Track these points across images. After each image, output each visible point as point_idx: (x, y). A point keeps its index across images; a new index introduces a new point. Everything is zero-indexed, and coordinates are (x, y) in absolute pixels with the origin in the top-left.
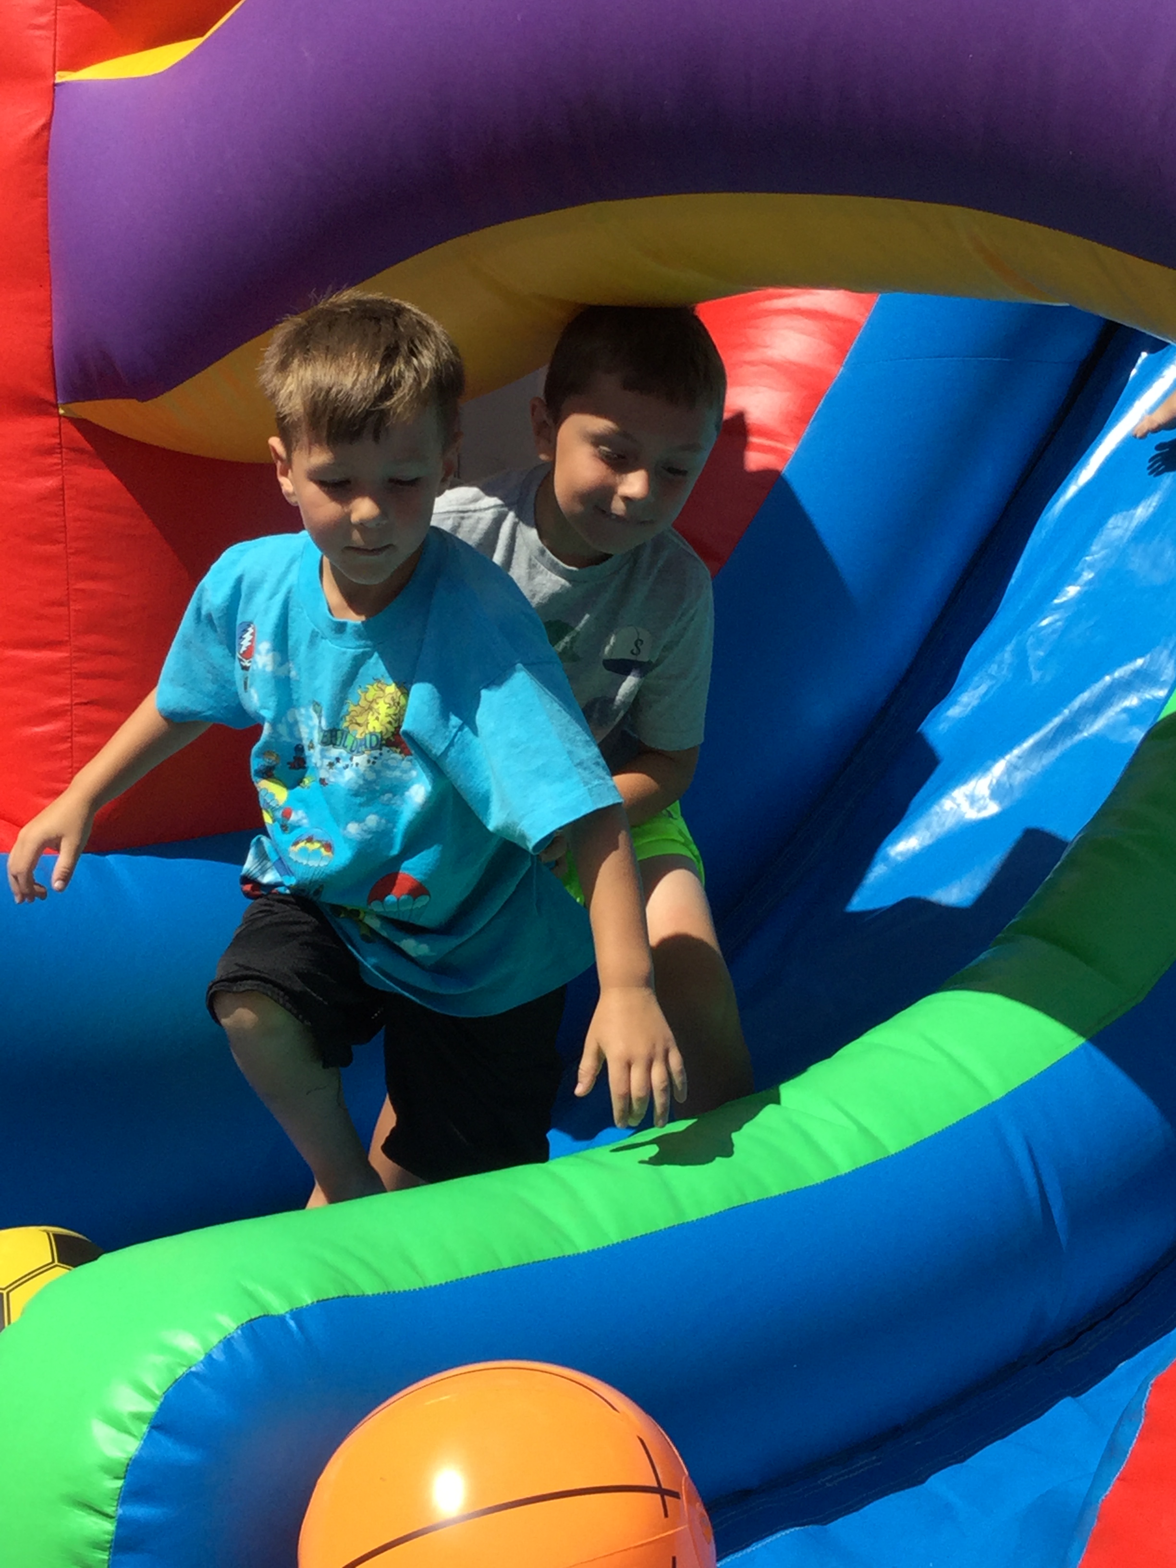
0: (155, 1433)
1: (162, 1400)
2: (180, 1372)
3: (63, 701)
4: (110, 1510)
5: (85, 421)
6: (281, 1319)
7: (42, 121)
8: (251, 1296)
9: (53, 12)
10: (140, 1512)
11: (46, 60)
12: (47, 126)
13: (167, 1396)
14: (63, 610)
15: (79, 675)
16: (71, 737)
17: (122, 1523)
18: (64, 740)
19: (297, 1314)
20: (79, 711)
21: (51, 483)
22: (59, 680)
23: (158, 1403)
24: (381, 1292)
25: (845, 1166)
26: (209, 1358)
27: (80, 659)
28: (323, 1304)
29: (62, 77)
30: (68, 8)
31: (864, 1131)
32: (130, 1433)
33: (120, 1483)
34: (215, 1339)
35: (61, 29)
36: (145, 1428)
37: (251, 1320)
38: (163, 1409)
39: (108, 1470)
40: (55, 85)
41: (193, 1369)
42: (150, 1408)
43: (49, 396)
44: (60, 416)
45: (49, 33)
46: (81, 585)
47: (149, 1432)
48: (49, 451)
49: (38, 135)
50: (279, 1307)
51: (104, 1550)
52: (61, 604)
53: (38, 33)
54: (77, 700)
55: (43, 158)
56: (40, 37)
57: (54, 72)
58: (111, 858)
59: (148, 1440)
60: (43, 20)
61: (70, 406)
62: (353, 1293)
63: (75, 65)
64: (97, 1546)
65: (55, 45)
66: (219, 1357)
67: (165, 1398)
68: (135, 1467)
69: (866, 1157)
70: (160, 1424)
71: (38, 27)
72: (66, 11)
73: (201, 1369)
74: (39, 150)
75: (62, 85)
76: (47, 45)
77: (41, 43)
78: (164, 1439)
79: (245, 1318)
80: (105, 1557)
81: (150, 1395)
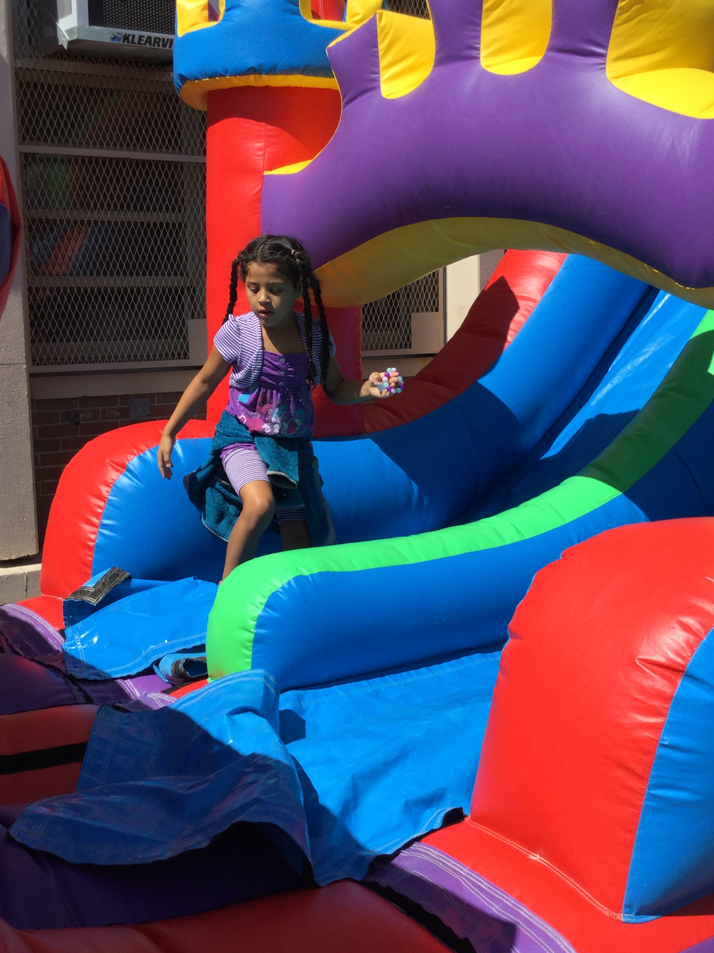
0: (266, 608)
2: (274, 590)
4: (252, 630)
6: (306, 577)
7: (258, 189)
8: (297, 569)
9: (264, 150)
10: (262, 631)
12: (260, 190)
13: (269, 598)
17: (256, 634)
19: (312, 576)
26: (283, 587)
28: (320, 574)
29: (266, 173)
30: (269, 149)
32: (259, 608)
33: (255, 622)
34: (285, 581)
35: (266, 156)
36: (263, 607)
37: (297, 576)
38: (268, 601)
39: (252, 619)
41: (278, 590)
42: (265, 601)
45: (263, 158)
47: (264, 608)
49: (258, 193)
50: (306, 573)
51: (251, 642)
53: (258, 158)
55: (259, 201)
56: (259, 159)
57: (263, 171)
59: (264, 610)
60: (260, 153)
63: (271, 169)
64: (249, 641)
65: (264, 162)
66: (286, 586)
68: (260, 617)
70: (268, 606)
71: (258, 156)
72: (268, 150)
73: (281, 590)
74: (258, 198)
75: (265, 176)
76: (261, 162)
77: (260, 161)
78: (269, 610)
79: (295, 576)
80: (251, 644)
81: (265, 597)
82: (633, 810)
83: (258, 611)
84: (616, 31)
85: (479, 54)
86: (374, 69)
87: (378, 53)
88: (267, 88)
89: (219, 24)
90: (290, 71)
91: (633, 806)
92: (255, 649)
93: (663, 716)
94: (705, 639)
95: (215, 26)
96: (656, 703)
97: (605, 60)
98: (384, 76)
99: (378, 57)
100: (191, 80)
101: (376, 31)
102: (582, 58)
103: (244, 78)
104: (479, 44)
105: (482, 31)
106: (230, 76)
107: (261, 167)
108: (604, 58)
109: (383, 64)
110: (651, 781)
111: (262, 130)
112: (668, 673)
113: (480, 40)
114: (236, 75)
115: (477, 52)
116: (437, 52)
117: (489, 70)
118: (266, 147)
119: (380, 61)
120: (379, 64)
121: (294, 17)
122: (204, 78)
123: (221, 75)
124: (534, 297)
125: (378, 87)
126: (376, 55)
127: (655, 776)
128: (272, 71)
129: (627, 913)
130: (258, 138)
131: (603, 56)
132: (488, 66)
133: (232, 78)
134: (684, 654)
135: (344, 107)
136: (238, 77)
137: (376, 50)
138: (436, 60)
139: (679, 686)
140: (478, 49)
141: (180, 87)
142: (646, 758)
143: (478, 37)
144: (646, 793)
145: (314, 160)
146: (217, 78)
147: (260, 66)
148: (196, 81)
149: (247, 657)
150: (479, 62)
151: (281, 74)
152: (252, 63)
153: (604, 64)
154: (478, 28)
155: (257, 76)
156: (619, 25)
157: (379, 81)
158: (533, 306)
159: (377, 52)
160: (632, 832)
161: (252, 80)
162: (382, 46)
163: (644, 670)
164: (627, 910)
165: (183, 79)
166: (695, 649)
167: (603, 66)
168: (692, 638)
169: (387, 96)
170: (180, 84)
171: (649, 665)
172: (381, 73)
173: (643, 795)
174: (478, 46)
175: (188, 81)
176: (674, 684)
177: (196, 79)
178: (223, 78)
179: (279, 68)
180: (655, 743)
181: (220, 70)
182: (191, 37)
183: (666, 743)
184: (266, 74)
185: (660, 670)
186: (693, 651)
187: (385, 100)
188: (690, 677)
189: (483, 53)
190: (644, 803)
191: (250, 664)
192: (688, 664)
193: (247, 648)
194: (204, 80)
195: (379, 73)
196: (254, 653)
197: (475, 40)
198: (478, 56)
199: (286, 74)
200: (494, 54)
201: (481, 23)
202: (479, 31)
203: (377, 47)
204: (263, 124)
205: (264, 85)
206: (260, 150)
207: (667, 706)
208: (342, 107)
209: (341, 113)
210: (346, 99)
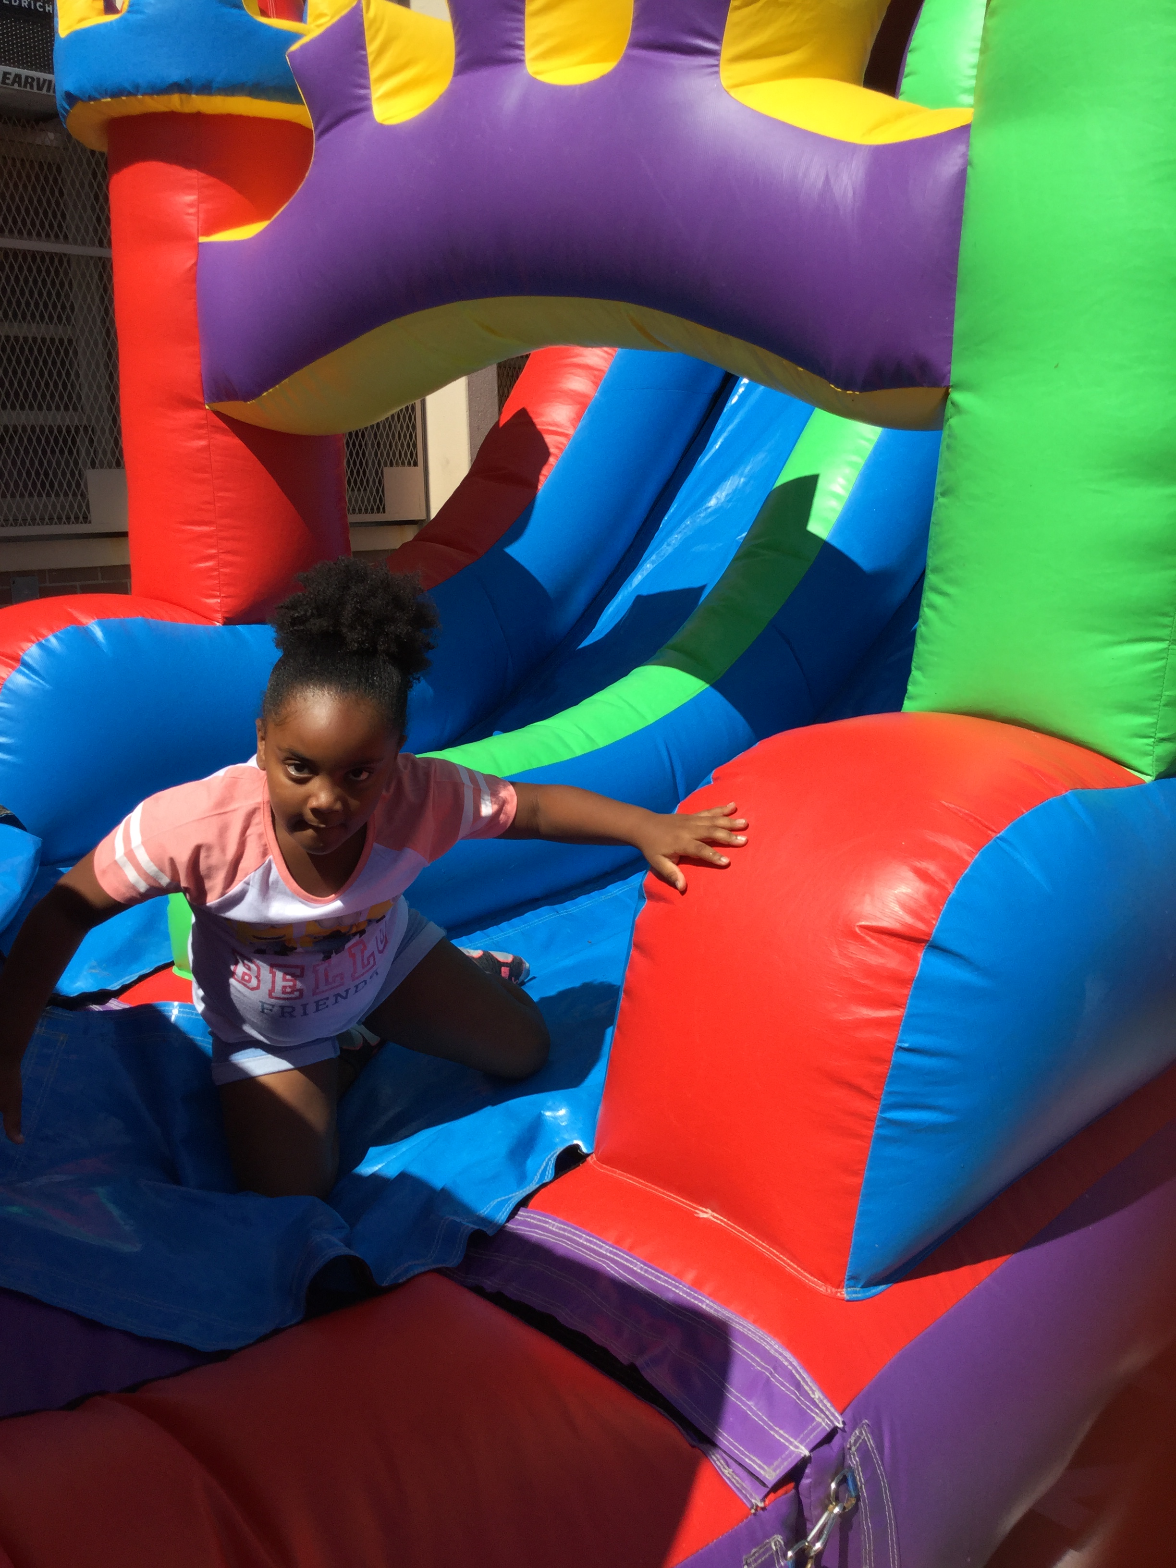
3: (214, 551)
5: (218, 412)
7: (192, 262)
9: (197, 207)
11: (195, 231)
12: (196, 264)
14: (211, 507)
15: (222, 539)
16: (218, 569)
18: (215, 570)
20: (222, 556)
21: (203, 443)
22: (212, 541)
25: (579, 752)
27: (221, 531)
29: (202, 239)
31: (588, 736)
35: (201, 216)
40: (199, 244)
43: (201, 400)
44: (206, 410)
45: (196, 218)
46: (220, 494)
48: (201, 427)
49: (191, 269)
52: (209, 503)
53: (189, 217)
54: (221, 551)
55: (194, 280)
56: (192, 219)
57: (198, 237)
58: (239, 627)
60: (192, 210)
61: (210, 405)
63: (208, 233)
65: (198, 224)
69: (588, 748)
71: (190, 214)
72: (204, 206)
74: (193, 275)
75: (202, 244)
76: (194, 223)
77: (192, 222)
82: (858, 1142)
84: (733, 17)
85: (523, 55)
86: (362, 81)
87: (367, 58)
88: (198, 118)
89: (121, 18)
90: (232, 89)
91: (860, 1137)
93: (902, 1008)
94: (953, 892)
95: (116, 20)
96: (888, 989)
97: (719, 60)
98: (377, 92)
99: (365, 64)
100: (82, 101)
101: (362, 24)
102: (683, 57)
103: (164, 98)
104: (523, 40)
105: (526, 21)
106: (144, 94)
108: (716, 58)
109: (374, 73)
110: (884, 1099)
111: (192, 179)
112: (905, 945)
113: (524, 35)
114: (151, 94)
115: (518, 52)
116: (459, 54)
117: (540, 78)
118: (200, 201)
119: (370, 69)
120: (369, 74)
121: (234, 11)
122: (103, 98)
123: (129, 94)
124: (566, 430)
125: (368, 109)
126: (363, 61)
127: (890, 1093)
128: (206, 89)
129: (850, 1287)
130: (188, 188)
131: (715, 54)
132: (537, 73)
133: (147, 98)
134: (927, 916)
135: (318, 138)
136: (155, 96)
137: (363, 53)
138: (456, 65)
139: (921, 962)
140: (521, 48)
141: (67, 111)
142: (878, 1069)
143: (521, 30)
144: (878, 1118)
145: (272, 222)
146: (124, 98)
147: (187, 81)
148: (92, 103)
150: (525, 67)
151: (219, 94)
152: (176, 75)
153: (717, 66)
154: (521, 17)
155: (184, 96)
156: (738, 8)
157: (370, 99)
158: (567, 442)
159: (365, 56)
160: (858, 1173)
161: (175, 102)
162: (371, 48)
163: (868, 942)
164: (852, 1282)
165: (71, 98)
166: (941, 908)
167: (715, 69)
168: (936, 891)
169: (384, 120)
170: (67, 107)
171: (877, 935)
172: (373, 87)
173: (873, 1121)
174: (521, 43)
175: (80, 103)
176: (914, 960)
177: (91, 98)
178: (132, 98)
179: (214, 85)
180: (892, 1046)
181: (128, 86)
182: (79, 37)
183: (906, 1045)
184: (197, 94)
185: (892, 940)
186: (938, 911)
187: (381, 126)
188: (935, 947)
189: (529, 54)
190: (875, 1132)
192: (934, 931)
194: (103, 100)
195: (369, 88)
197: (517, 35)
198: (522, 58)
199: (226, 94)
200: (544, 56)
201: (524, 9)
202: (522, 21)
203: (363, 48)
204: (195, 171)
205: (194, 110)
206: (191, 205)
207: (905, 992)
208: (314, 141)
209: (314, 146)
210: (321, 126)
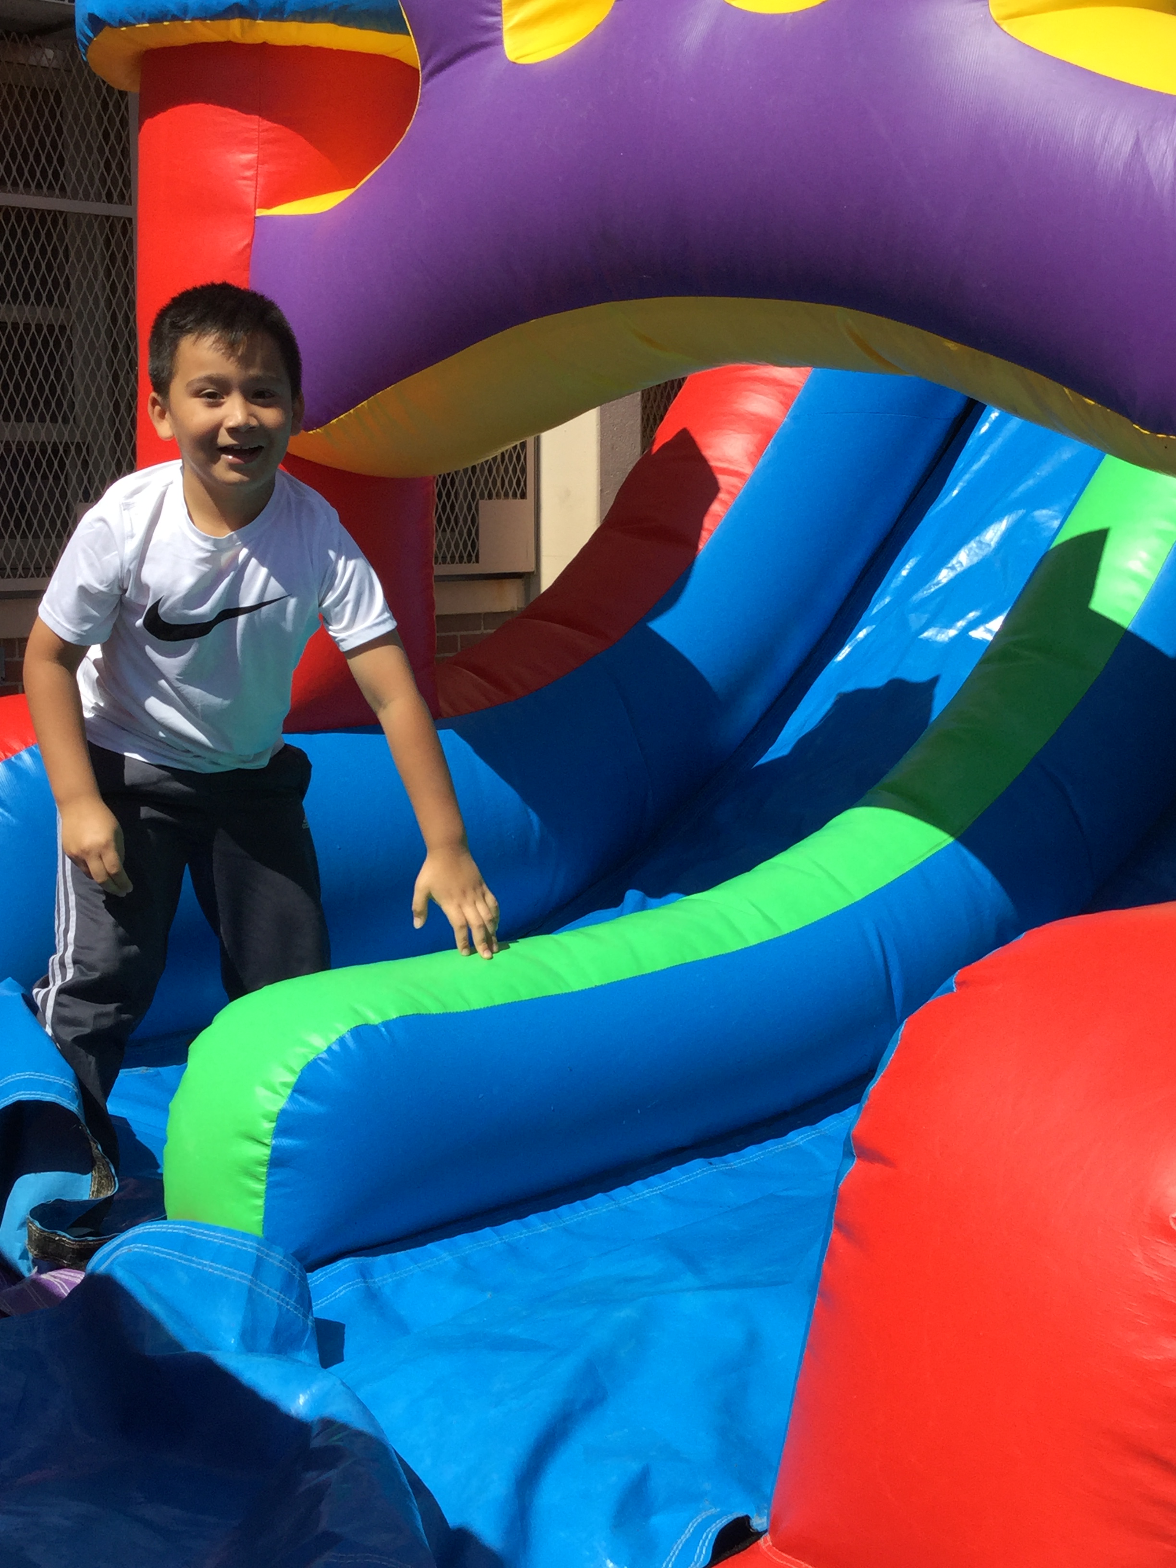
0: (295, 1095)
1: (300, 1074)
2: (311, 1057)
4: (267, 1141)
6: (375, 1028)
7: (246, 242)
8: (356, 1012)
9: (256, 168)
10: (286, 1142)
12: (249, 245)
13: (302, 1071)
17: (274, 1149)
19: (386, 1024)
23: (297, 1077)
24: (441, 1012)
25: (752, 941)
26: (329, 1050)
28: (404, 1020)
29: (260, 212)
30: (266, 166)
31: (766, 918)
32: (280, 1094)
33: (274, 1125)
34: (334, 1037)
35: (261, 180)
36: (289, 1091)
37: (357, 1027)
38: (300, 1080)
39: (266, 1117)
40: (255, 218)
41: (320, 1056)
42: (292, 1079)
45: (252, 183)
47: (292, 1094)
49: (244, 250)
50: (375, 1019)
51: (264, 1165)
53: (245, 182)
55: (247, 267)
56: (247, 186)
57: (255, 209)
59: (291, 1098)
60: (248, 173)
62: (423, 1012)
63: (269, 205)
64: (260, 1164)
65: (256, 191)
66: (336, 1048)
67: (302, 1073)
68: (283, 1113)
69: (767, 935)
70: (299, 1089)
71: (245, 178)
72: (264, 168)
73: (325, 1056)
74: (246, 261)
75: (260, 218)
76: (251, 190)
77: (248, 189)
78: (301, 1098)
79: (353, 1025)
80: (264, 1170)
81: (293, 1071)
83: (278, 1102)
86: (491, 6)
88: (264, 48)
90: (311, 13)
92: (271, 1179)
98: (510, 19)
100: (111, 26)
103: (221, 24)
106: (193, 19)
107: (250, 200)
111: (253, 130)
114: (203, 19)
117: (735, 3)
118: (260, 161)
122: (139, 23)
123: (174, 18)
124: (741, 470)
125: (498, 42)
128: (277, 12)
130: (245, 144)
133: (197, 22)
135: (426, 81)
136: (208, 22)
141: (90, 40)
145: (356, 191)
146: (166, 23)
147: (252, 2)
148: (124, 29)
149: (256, 1195)
151: (294, 20)
155: (247, 22)
157: (500, 29)
158: (740, 485)
161: (234, 30)
165: (96, 23)
169: (517, 58)
170: (91, 35)
172: (504, 15)
175: (107, 28)
177: (122, 23)
178: (177, 23)
179: (288, 8)
181: (172, 8)
184: (263, 18)
187: (513, 65)
191: (262, 1211)
193: (255, 1177)
194: (138, 26)
195: (500, 15)
196: (271, 1186)
199: (304, 21)
204: (256, 118)
205: (260, 41)
206: (247, 166)
208: (420, 83)
209: (420, 91)
210: (430, 66)
